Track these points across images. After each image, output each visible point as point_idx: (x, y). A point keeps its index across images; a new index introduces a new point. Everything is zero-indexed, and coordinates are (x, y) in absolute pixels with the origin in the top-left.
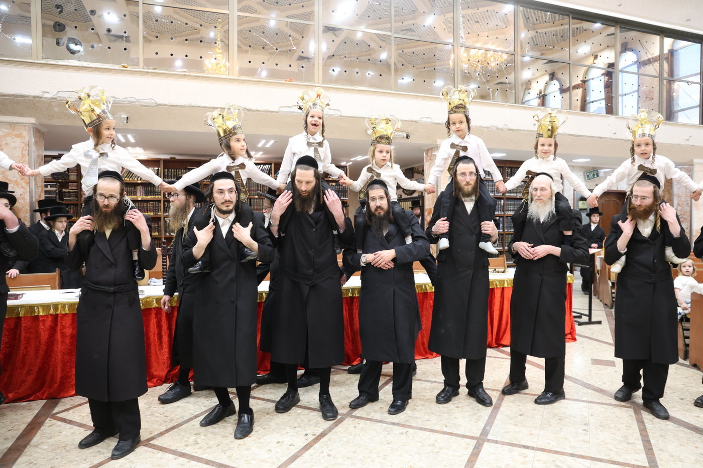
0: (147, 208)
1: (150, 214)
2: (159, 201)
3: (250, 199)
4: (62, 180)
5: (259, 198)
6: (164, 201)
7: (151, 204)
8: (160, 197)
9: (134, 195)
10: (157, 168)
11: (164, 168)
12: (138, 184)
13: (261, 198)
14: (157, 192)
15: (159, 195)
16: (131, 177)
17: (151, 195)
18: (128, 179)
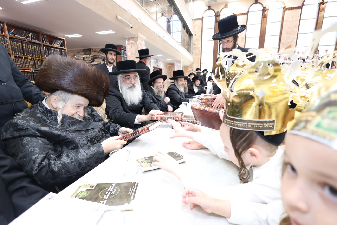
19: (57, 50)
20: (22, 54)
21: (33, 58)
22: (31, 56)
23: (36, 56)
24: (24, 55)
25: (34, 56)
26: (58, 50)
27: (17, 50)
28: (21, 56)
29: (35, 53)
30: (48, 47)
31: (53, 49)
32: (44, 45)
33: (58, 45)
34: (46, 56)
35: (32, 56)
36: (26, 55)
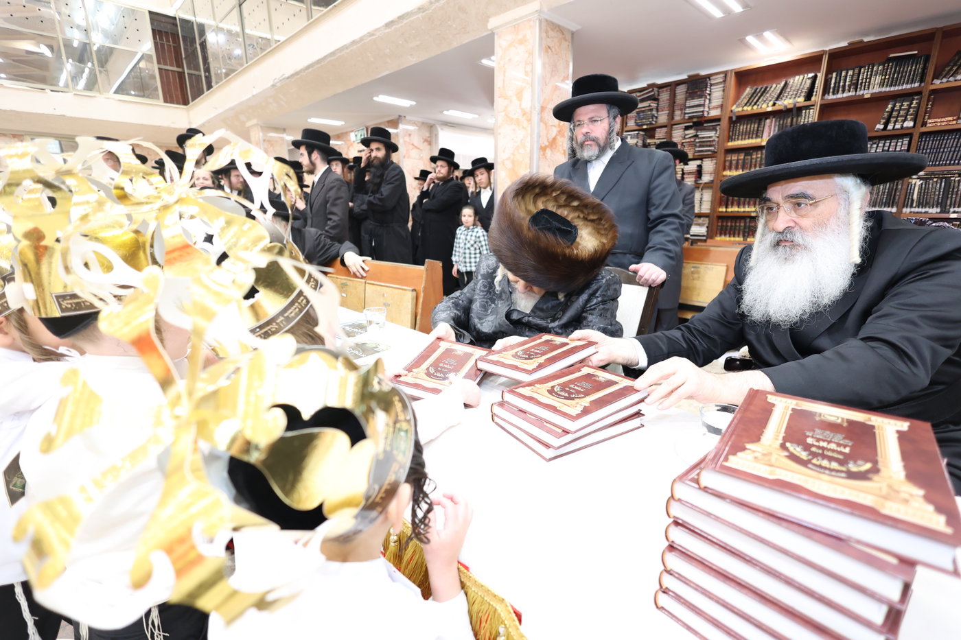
4: (647, 125)
9: (757, 137)
10: (811, 75)
11: (829, 72)
12: (767, 115)
16: (755, 104)
18: (749, 108)
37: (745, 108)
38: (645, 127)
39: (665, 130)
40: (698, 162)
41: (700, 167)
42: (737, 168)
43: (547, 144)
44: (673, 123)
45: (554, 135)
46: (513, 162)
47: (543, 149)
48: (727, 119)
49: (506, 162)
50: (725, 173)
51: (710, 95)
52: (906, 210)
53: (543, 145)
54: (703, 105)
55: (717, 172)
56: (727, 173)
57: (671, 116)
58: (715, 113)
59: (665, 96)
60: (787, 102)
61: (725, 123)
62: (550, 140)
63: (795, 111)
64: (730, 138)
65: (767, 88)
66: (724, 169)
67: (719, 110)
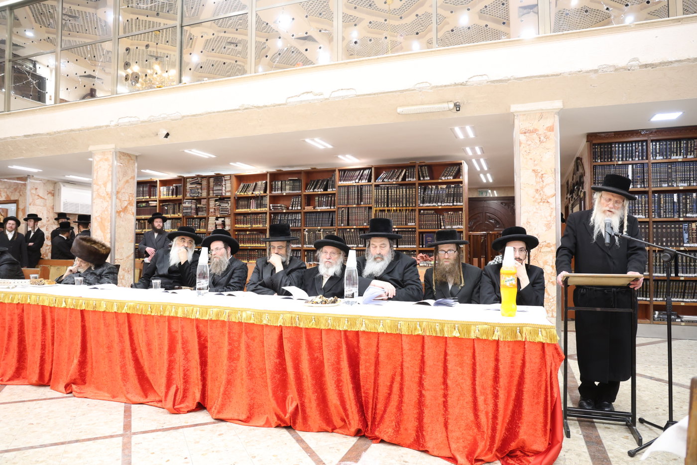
0: (257, 221)
1: (259, 226)
2: (266, 213)
3: (348, 208)
5: (357, 207)
6: (270, 214)
7: (261, 216)
8: (266, 209)
9: (248, 208)
10: (264, 182)
11: (271, 181)
12: (250, 198)
13: (359, 207)
14: (264, 205)
15: (266, 207)
16: (245, 192)
17: (260, 208)
18: (243, 194)
19: (441, 188)
20: (385, 206)
21: (400, 208)
22: (396, 207)
23: (403, 205)
24: (388, 206)
25: (401, 205)
26: (444, 186)
27: (380, 201)
28: (384, 209)
29: (403, 200)
30: (425, 186)
31: (434, 187)
32: (420, 184)
33: (449, 178)
34: (419, 201)
35: (398, 205)
36: (390, 206)
37: (241, 193)
38: (195, 198)
39: (205, 200)
40: (223, 219)
41: (224, 222)
42: (241, 224)
43: (121, 210)
44: (209, 197)
45: (126, 205)
46: (101, 218)
47: (118, 212)
48: (233, 198)
49: (97, 218)
50: (236, 226)
51: (225, 185)
52: (305, 246)
53: (119, 211)
54: (222, 190)
55: (232, 225)
56: (237, 226)
57: (208, 194)
58: (228, 194)
59: (204, 183)
60: (257, 193)
61: (232, 199)
62: (123, 208)
63: (260, 197)
64: (237, 208)
65: (249, 185)
66: (236, 224)
67: (230, 193)
